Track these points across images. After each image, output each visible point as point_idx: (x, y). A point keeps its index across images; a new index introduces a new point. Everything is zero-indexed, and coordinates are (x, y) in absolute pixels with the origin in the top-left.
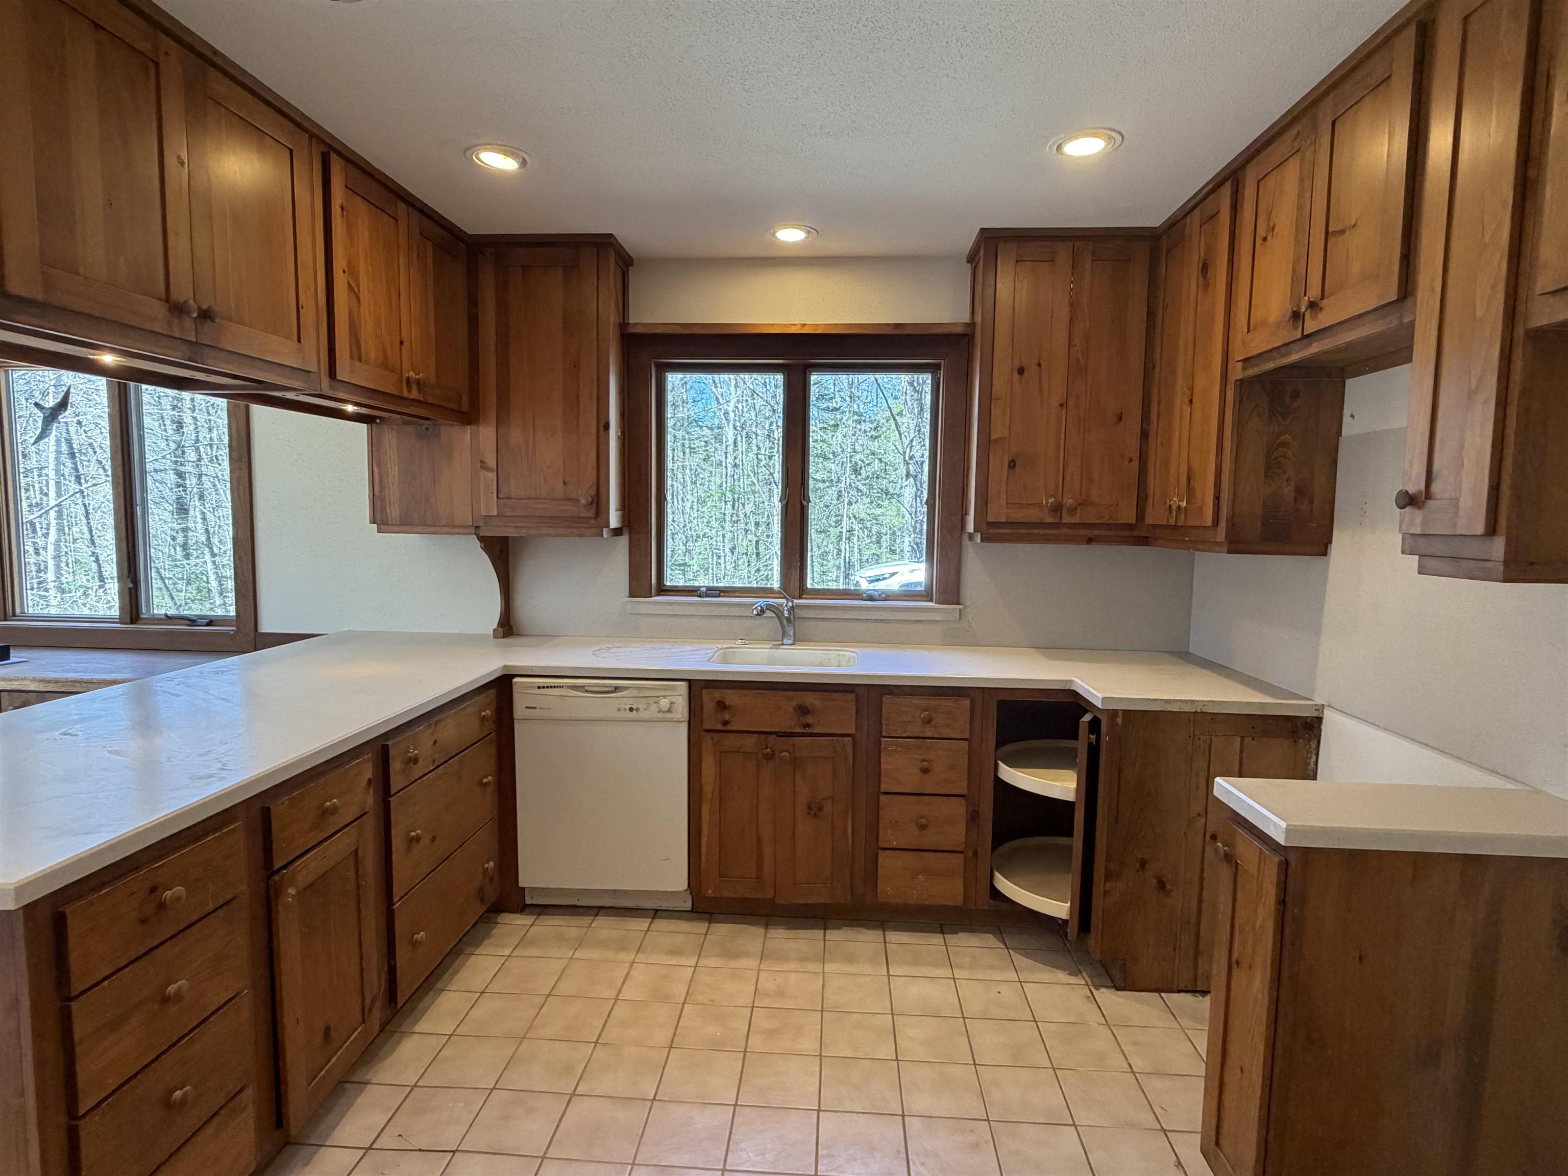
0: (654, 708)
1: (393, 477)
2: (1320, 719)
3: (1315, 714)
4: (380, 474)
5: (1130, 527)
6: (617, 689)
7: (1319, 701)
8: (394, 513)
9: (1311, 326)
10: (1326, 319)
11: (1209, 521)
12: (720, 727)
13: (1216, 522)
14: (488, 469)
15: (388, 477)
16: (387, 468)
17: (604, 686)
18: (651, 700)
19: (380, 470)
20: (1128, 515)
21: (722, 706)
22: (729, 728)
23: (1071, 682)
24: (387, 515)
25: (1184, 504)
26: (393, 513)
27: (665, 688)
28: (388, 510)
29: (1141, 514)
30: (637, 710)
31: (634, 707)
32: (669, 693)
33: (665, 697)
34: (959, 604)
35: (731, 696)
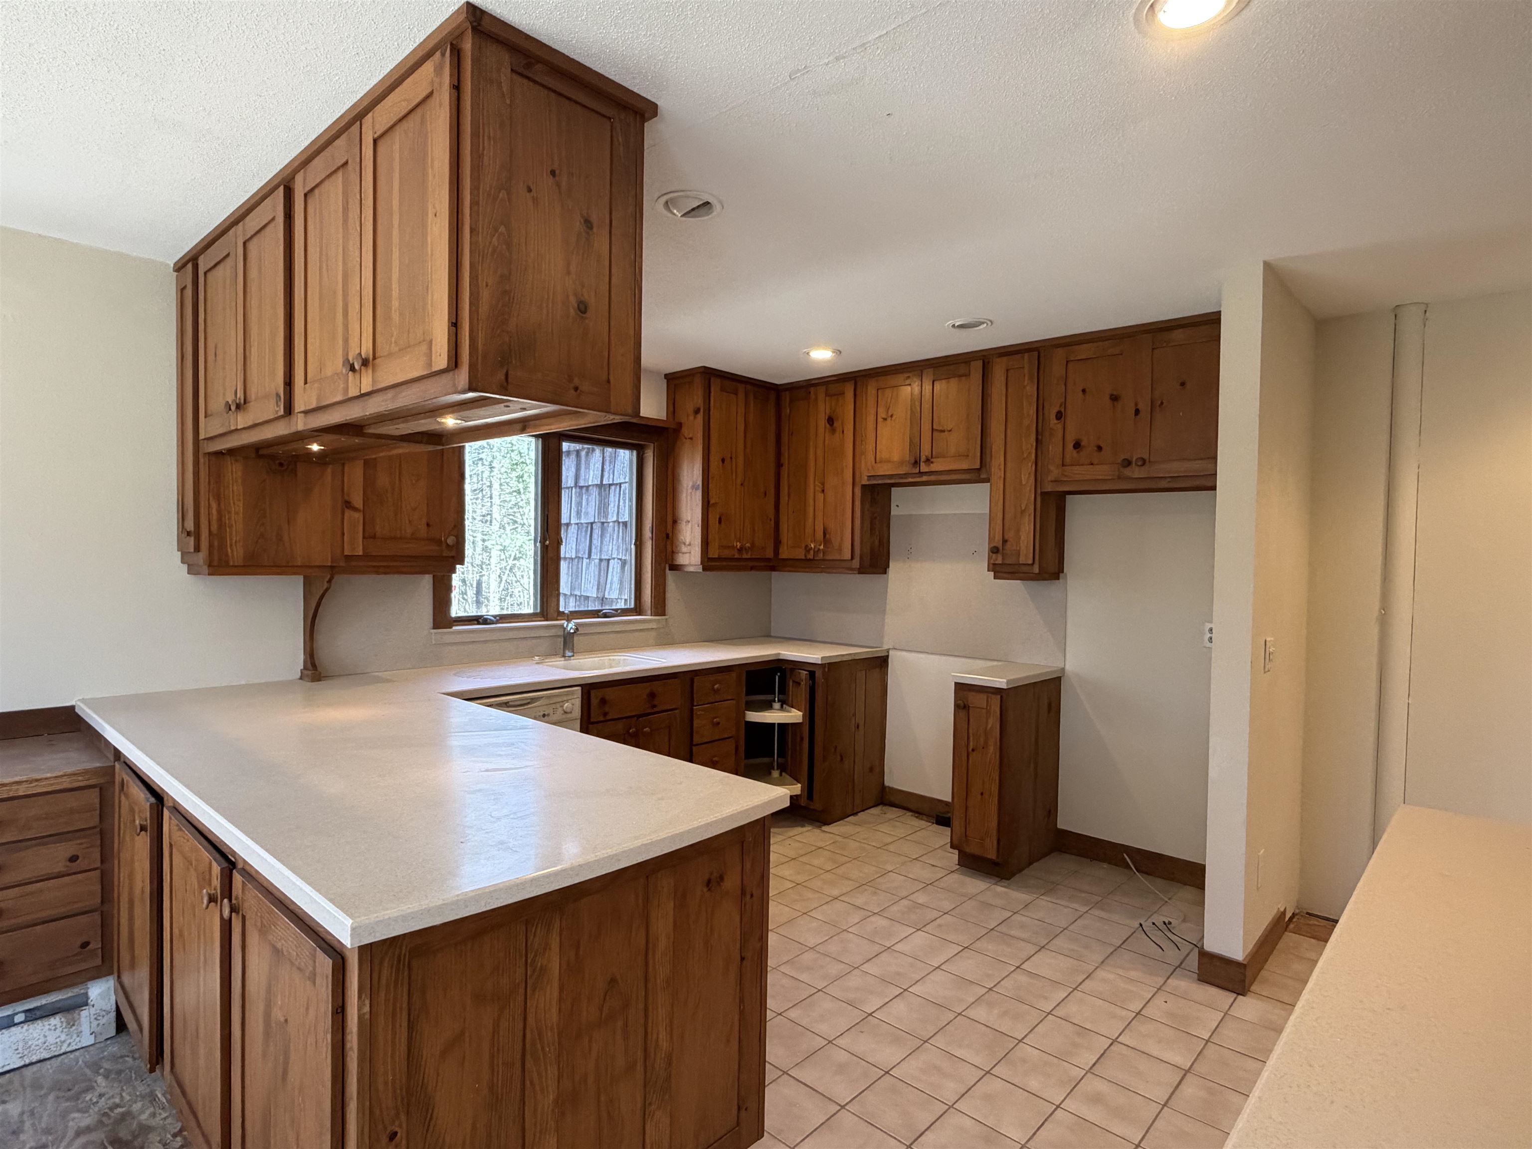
0: (560, 711)
1: (237, 513)
2: (888, 656)
3: (887, 654)
4: (219, 512)
5: (769, 560)
6: (533, 700)
7: (886, 647)
8: (237, 553)
9: (924, 468)
10: (934, 467)
11: (848, 556)
12: (602, 719)
13: (852, 558)
14: (355, 509)
15: (229, 512)
16: (230, 504)
17: (526, 699)
18: (558, 705)
19: (219, 505)
20: (770, 554)
21: (603, 701)
22: (608, 717)
23: (779, 654)
24: (227, 555)
25: (822, 547)
26: (235, 553)
27: (567, 694)
28: (229, 550)
29: (776, 552)
30: (548, 715)
31: (546, 713)
32: (570, 697)
33: (567, 701)
34: (664, 615)
35: (610, 693)
